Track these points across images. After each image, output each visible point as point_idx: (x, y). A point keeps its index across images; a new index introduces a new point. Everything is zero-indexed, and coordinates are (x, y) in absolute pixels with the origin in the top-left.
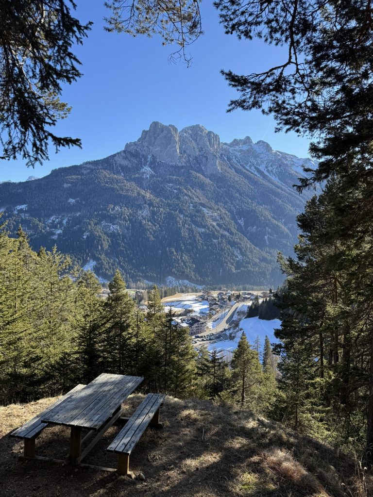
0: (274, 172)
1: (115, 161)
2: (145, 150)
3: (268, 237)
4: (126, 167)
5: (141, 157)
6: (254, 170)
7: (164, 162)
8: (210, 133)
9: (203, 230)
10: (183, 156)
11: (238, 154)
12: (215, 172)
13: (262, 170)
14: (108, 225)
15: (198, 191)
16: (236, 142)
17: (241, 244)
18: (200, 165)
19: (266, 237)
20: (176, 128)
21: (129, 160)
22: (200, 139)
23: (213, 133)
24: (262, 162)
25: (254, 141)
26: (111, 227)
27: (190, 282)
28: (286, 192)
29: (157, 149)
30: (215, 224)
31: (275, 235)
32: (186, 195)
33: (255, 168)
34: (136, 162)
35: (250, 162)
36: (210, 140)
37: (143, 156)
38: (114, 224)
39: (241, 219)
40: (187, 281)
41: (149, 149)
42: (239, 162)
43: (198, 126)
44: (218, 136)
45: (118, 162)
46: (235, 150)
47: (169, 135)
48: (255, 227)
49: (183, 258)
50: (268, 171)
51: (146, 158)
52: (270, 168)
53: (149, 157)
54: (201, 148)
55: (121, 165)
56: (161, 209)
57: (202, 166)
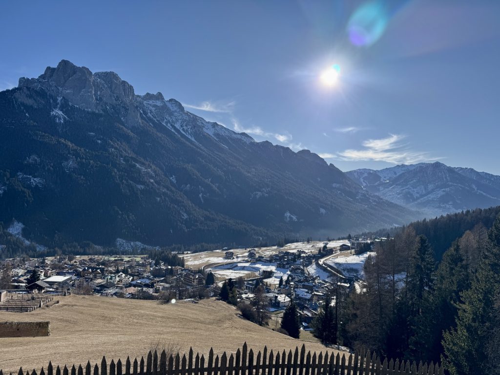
0: (189, 132)
1: (14, 98)
2: (53, 90)
3: (202, 196)
4: (32, 107)
5: (48, 97)
6: (171, 127)
7: (77, 106)
8: (124, 82)
9: (143, 187)
10: (99, 103)
11: (153, 109)
12: (136, 125)
13: (178, 128)
14: (28, 178)
15: (124, 143)
16: (149, 96)
17: (183, 202)
18: (119, 116)
19: (200, 195)
20: (90, 72)
21: (34, 99)
22: (115, 88)
23: (128, 83)
24: (177, 120)
25: (167, 98)
26: (32, 180)
27: (142, 243)
28: (205, 152)
29: (68, 91)
30: (152, 181)
31: (208, 194)
32: (112, 147)
33: (171, 125)
34: (43, 102)
35: (166, 119)
36: (124, 90)
37: (51, 96)
38: (35, 177)
39: (172, 176)
40: (140, 243)
41: (58, 89)
42: (155, 118)
43: (112, 74)
44: (133, 87)
45: (19, 100)
46: (148, 104)
47: (84, 78)
48: (188, 185)
49: (131, 217)
50: (183, 130)
51: (55, 100)
52: (185, 128)
53: (60, 99)
54: (117, 97)
55: (23, 104)
56: (91, 162)
57: (120, 116)
